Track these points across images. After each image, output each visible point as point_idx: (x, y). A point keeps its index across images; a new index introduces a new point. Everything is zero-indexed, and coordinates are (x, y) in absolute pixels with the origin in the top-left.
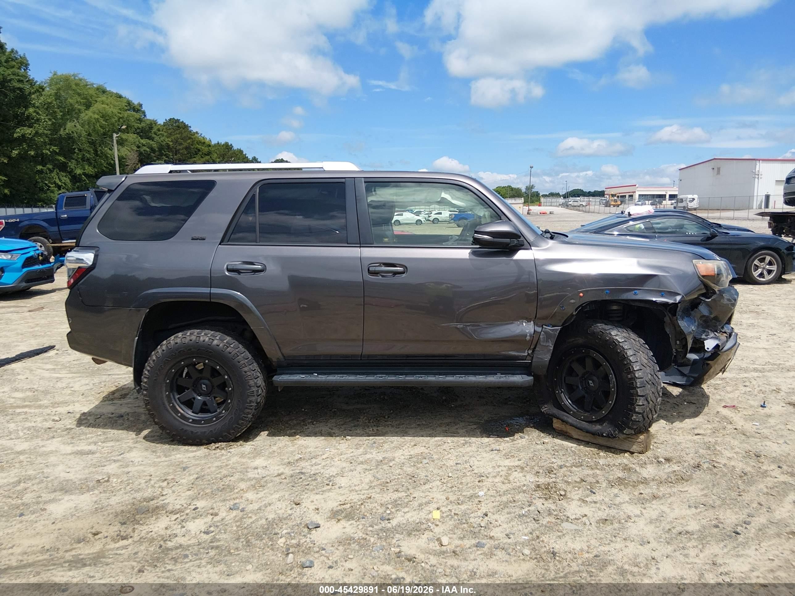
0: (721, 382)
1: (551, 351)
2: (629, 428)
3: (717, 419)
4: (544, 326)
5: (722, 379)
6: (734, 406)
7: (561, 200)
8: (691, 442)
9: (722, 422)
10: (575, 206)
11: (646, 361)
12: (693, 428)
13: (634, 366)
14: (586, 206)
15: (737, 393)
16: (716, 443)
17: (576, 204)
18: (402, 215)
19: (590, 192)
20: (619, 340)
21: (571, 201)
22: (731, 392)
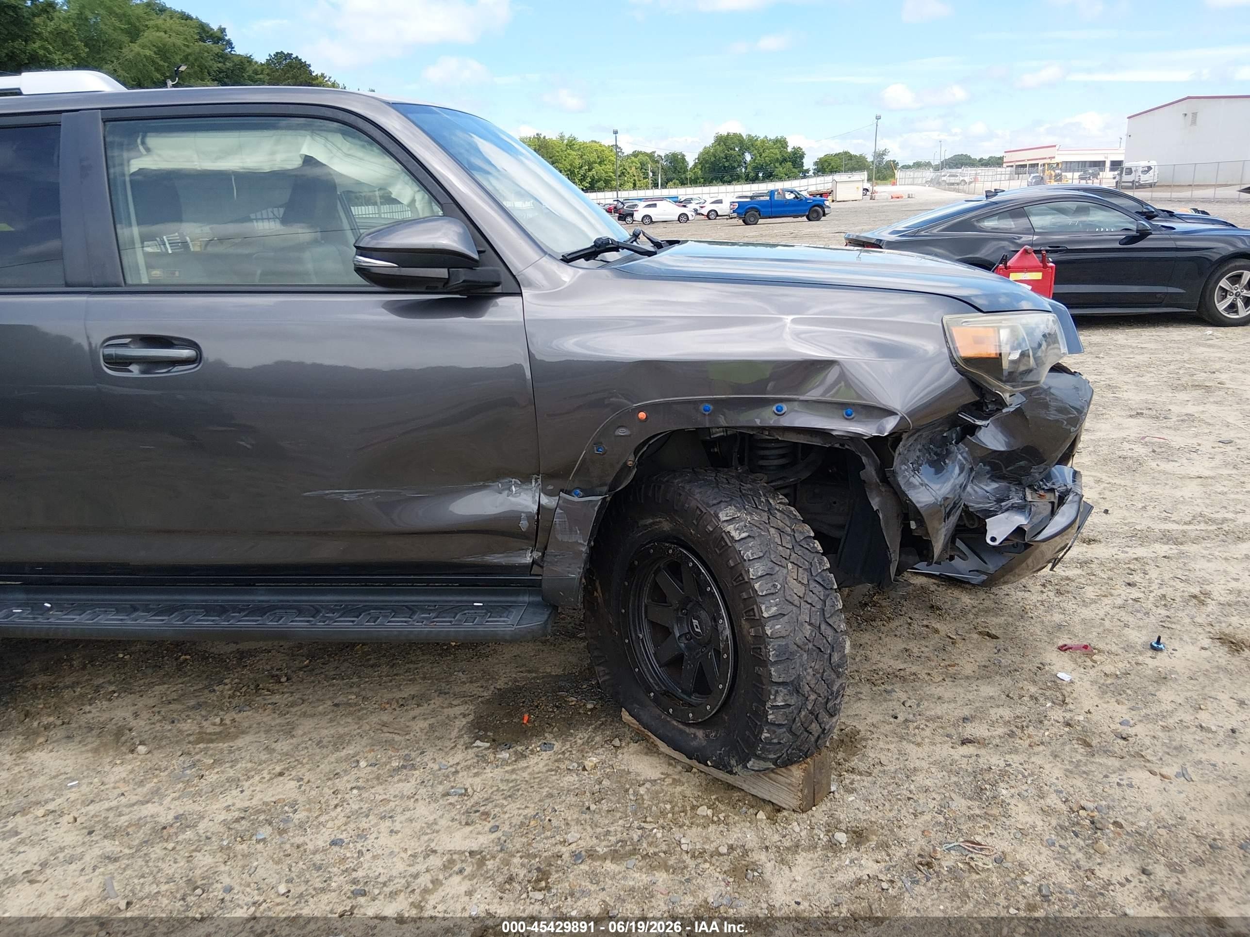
0: (1079, 572)
1: (584, 556)
2: (759, 757)
3: (1033, 689)
4: (562, 494)
5: (1084, 563)
6: (1086, 647)
7: (929, 174)
8: (943, 768)
9: (1042, 700)
10: (953, 184)
11: (800, 590)
12: (965, 719)
13: (763, 608)
14: (970, 183)
15: (1105, 606)
16: (1004, 774)
17: (952, 180)
18: (655, 205)
19: (981, 160)
20: (733, 533)
21: (946, 175)
22: (1094, 602)
